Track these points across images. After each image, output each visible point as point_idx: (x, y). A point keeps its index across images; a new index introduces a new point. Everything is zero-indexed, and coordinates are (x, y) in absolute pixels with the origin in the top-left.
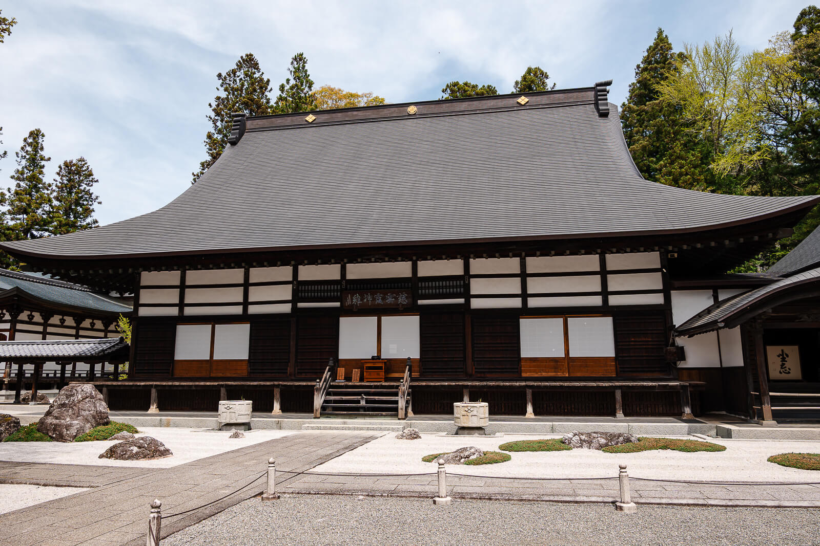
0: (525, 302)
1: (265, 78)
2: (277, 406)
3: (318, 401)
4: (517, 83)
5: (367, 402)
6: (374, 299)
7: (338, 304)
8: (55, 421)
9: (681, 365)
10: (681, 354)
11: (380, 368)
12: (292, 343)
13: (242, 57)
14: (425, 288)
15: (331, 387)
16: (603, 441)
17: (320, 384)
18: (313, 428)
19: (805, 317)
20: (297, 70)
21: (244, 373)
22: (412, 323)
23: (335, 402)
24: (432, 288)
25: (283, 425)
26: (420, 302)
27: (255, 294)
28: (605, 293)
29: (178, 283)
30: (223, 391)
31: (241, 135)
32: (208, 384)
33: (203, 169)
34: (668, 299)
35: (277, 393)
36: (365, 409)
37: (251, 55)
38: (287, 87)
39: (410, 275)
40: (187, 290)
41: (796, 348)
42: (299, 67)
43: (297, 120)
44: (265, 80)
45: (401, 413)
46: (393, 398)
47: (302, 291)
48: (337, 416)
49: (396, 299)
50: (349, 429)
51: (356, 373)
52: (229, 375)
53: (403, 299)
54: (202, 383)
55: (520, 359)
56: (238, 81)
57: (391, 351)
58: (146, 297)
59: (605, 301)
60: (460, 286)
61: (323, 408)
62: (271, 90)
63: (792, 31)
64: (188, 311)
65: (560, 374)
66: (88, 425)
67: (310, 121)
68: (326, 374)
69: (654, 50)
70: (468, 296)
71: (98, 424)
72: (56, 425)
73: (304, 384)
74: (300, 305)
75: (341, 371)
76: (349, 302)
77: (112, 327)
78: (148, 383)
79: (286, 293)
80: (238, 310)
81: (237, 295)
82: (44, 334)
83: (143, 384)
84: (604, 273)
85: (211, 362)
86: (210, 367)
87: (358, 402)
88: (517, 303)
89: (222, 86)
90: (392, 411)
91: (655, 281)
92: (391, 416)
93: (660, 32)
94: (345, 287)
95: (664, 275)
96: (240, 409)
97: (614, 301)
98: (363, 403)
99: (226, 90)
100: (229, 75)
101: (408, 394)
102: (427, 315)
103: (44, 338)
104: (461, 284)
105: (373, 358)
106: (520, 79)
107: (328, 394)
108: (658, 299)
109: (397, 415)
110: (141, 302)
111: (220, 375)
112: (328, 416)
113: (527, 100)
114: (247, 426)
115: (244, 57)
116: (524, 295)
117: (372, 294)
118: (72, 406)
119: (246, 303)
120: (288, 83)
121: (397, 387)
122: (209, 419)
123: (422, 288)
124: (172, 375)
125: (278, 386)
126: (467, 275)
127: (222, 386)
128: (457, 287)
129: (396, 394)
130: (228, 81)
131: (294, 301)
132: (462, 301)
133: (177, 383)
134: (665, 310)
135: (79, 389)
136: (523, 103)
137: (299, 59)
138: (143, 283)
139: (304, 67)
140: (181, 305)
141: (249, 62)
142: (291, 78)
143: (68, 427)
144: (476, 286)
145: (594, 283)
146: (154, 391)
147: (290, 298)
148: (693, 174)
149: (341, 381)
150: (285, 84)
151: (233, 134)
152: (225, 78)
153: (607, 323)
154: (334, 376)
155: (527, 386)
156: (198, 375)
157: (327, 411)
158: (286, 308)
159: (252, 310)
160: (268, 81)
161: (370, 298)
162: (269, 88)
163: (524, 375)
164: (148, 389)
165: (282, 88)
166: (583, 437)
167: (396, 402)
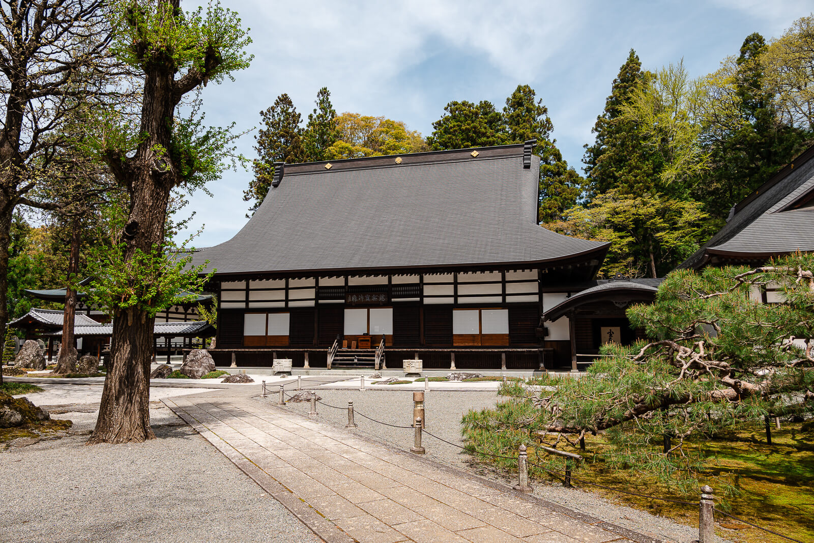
0: (456, 300)
1: (297, 111)
2: (306, 363)
3: (330, 360)
4: (508, 100)
5: (358, 360)
6: (365, 298)
7: (343, 301)
8: (189, 368)
9: (547, 339)
10: (546, 332)
11: (368, 341)
12: (316, 325)
13: (279, 97)
14: (396, 291)
15: (338, 352)
16: (464, 377)
17: (331, 350)
18: (326, 374)
19: (598, 312)
20: (322, 102)
21: (287, 342)
22: (388, 313)
23: (341, 360)
24: (400, 291)
25: (310, 373)
26: (393, 300)
27: (293, 295)
28: (504, 295)
29: (245, 288)
30: (274, 354)
31: (281, 179)
32: (266, 350)
33: (251, 188)
34: (541, 299)
35: (306, 355)
36: (356, 364)
37: (286, 95)
38: (315, 116)
39: (387, 283)
40: (250, 292)
41: (618, 328)
42: (323, 99)
43: (319, 167)
44: (297, 113)
45: (377, 366)
46: (373, 358)
47: (321, 293)
48: (340, 368)
49: (378, 298)
50: (347, 375)
51: (354, 343)
52: (277, 345)
53: (382, 298)
54: (262, 350)
55: (452, 335)
56: (276, 116)
57: (376, 330)
58: (225, 296)
59: (504, 299)
60: (417, 290)
61: (333, 364)
62: (302, 121)
63: (738, 55)
64: (251, 305)
65: (476, 344)
66: (206, 371)
67: (328, 168)
68: (335, 344)
69: (625, 69)
70: (422, 296)
71: (211, 371)
72: (191, 370)
73: (322, 350)
74: (320, 301)
75: (345, 342)
76: (349, 300)
77: (190, 311)
78: (230, 350)
79: (311, 294)
80: (282, 304)
81: (281, 295)
82: (167, 318)
83: (227, 350)
84: (504, 282)
85: (266, 337)
86: (266, 340)
87: (353, 360)
88: (451, 301)
89: (264, 121)
90: (371, 365)
91: (534, 287)
92: (371, 368)
93: (632, 53)
94: (348, 290)
95: (539, 283)
96: (285, 364)
97: (509, 299)
98: (356, 361)
99: (267, 124)
100: (269, 112)
101: (382, 356)
102: (397, 308)
103: (167, 321)
104: (417, 289)
105: (364, 334)
106: (511, 97)
107: (336, 356)
108: (535, 299)
109: (374, 368)
110: (222, 299)
111: (272, 345)
112: (336, 368)
113: (477, 153)
114: (289, 373)
115: (280, 96)
116: (456, 296)
117: (364, 295)
118: (197, 361)
119: (287, 300)
120: (315, 113)
121: (374, 352)
122: (268, 370)
123: (394, 291)
124: (243, 345)
125: (307, 351)
126: (422, 283)
127: (274, 351)
128: (415, 290)
129: (374, 356)
130: (268, 116)
131: (316, 299)
132: (418, 299)
133: (247, 350)
134: (539, 305)
135: (200, 352)
136: (475, 155)
137: (324, 92)
138: (223, 288)
139: (327, 99)
140: (247, 301)
141: (285, 100)
142: (318, 108)
143: (197, 371)
144: (427, 290)
145: (498, 289)
146: (233, 355)
147: (314, 297)
148: (646, 181)
149: (345, 349)
150: (313, 113)
151: (275, 179)
152: (266, 114)
153: (505, 313)
154: (340, 345)
155: (451, 351)
156: (259, 345)
157: (335, 365)
158: (312, 304)
159: (291, 304)
160: (300, 115)
161: (362, 298)
162: (300, 120)
163: (455, 345)
164: (230, 353)
165: (311, 116)
166: (456, 375)
167: (374, 360)
